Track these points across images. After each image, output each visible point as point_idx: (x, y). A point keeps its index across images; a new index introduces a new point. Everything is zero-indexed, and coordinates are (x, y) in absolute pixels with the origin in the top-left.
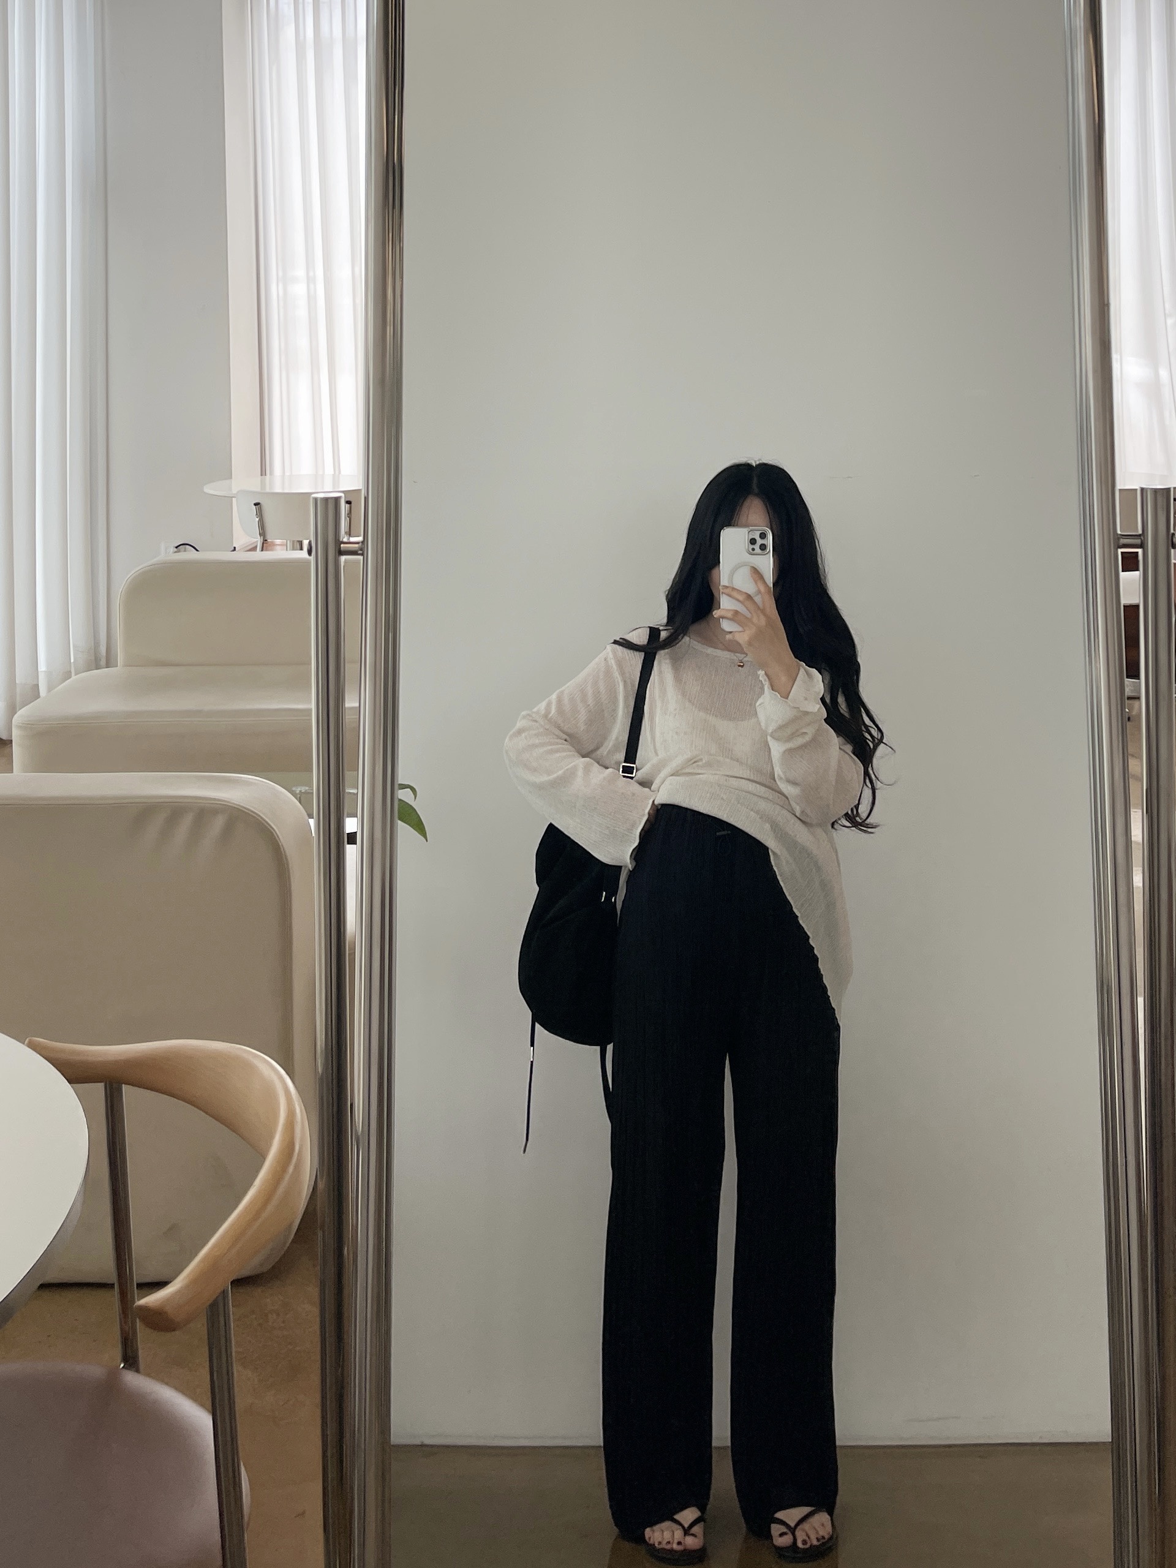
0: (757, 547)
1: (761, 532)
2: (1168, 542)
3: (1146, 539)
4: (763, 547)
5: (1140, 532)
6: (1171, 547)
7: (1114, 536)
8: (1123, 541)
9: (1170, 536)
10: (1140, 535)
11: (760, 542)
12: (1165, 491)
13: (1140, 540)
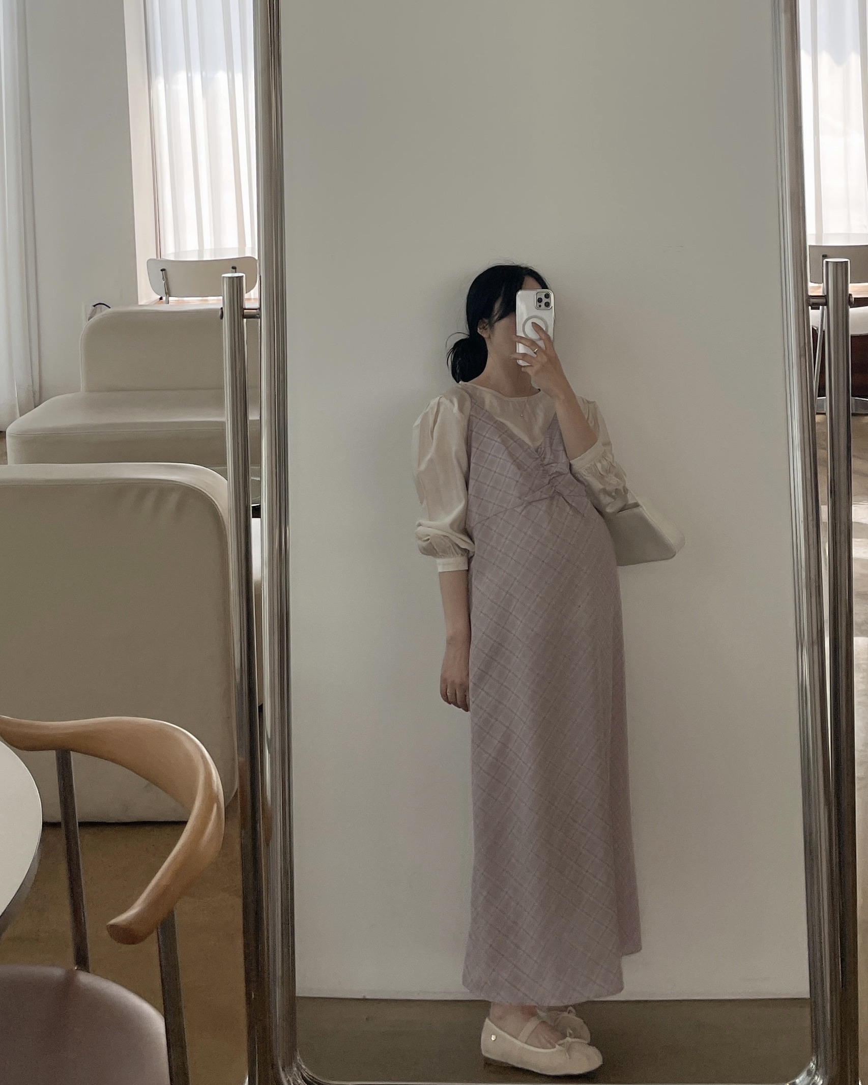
0: (543, 304)
1: (545, 293)
2: (846, 301)
3: (829, 299)
4: (547, 305)
5: (825, 293)
7: (806, 296)
9: (848, 296)
10: (825, 296)
11: (545, 300)
12: (843, 263)
13: (823, 300)
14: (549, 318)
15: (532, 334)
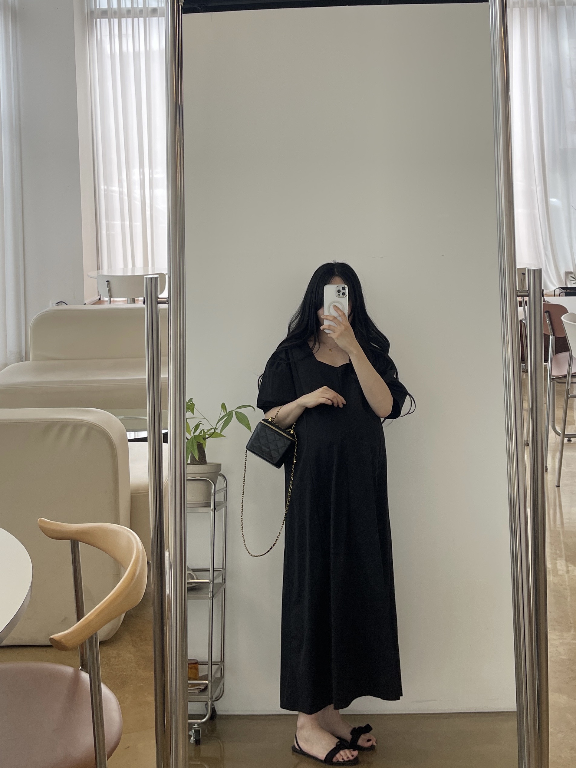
0: (341, 294)
1: (342, 287)
2: (540, 294)
3: (530, 293)
4: (343, 294)
5: (527, 289)
6: (542, 296)
7: (515, 291)
8: (519, 293)
9: (542, 291)
10: (527, 291)
11: (342, 291)
12: (539, 270)
13: (527, 293)
14: (344, 303)
15: (334, 313)
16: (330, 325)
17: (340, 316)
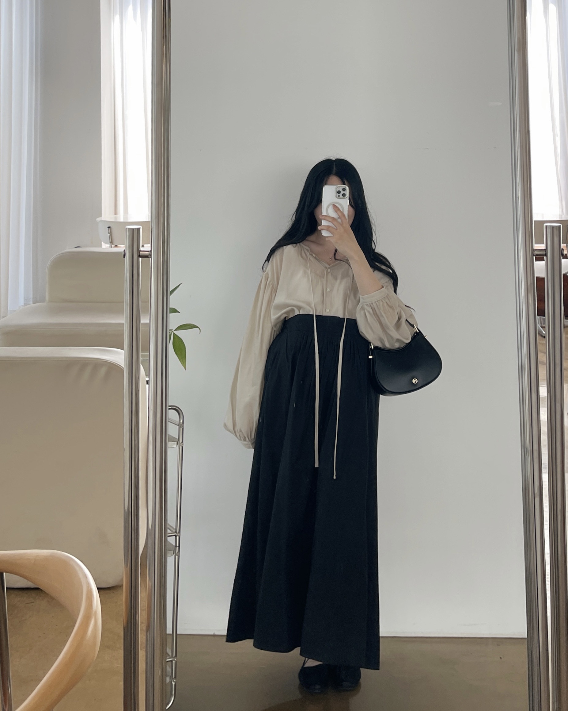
0: (341, 195)
2: (559, 253)
4: (344, 195)
6: (561, 256)
7: (532, 250)
8: (536, 253)
9: (561, 249)
10: (545, 249)
11: (342, 192)
12: (558, 227)
13: (544, 254)
14: (345, 204)
16: (329, 227)
17: (339, 218)
